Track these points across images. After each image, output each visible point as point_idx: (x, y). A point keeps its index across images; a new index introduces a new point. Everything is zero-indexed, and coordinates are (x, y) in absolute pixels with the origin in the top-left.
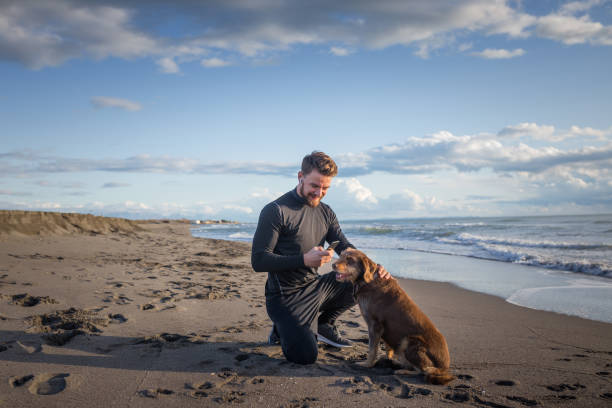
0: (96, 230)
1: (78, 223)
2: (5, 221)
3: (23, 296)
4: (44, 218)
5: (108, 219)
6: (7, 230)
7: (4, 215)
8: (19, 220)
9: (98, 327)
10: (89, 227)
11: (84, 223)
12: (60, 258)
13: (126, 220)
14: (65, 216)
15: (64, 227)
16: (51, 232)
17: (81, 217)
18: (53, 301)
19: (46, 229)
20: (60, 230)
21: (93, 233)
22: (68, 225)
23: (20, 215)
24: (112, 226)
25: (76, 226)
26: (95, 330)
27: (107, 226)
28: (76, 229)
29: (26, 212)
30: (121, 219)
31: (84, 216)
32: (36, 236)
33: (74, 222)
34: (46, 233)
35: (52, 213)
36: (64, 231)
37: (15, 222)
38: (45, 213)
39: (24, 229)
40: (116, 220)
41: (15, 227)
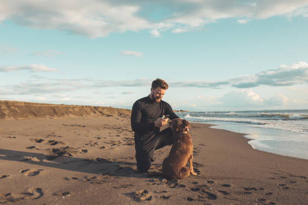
0: (110, 114)
1: (102, 111)
2: (67, 110)
3: (52, 141)
4: (85, 109)
5: (117, 109)
6: (67, 114)
7: (66, 107)
8: (74, 110)
9: (72, 154)
10: (107, 113)
11: (105, 111)
12: (84, 126)
13: (127, 110)
14: (95, 108)
15: (95, 113)
16: (88, 115)
17: (103, 108)
18: (63, 144)
19: (85, 114)
20: (92, 114)
21: (108, 116)
22: (97, 112)
23: (74, 107)
24: (119, 112)
25: (100, 112)
26: (70, 155)
27: (117, 112)
28: (100, 114)
29: (77, 106)
30: (124, 109)
31: (105, 108)
32: (81, 117)
33: (100, 110)
34: (86, 115)
35: (89, 106)
36: (94, 114)
37: (72, 110)
38: (86, 106)
39: (75, 114)
40: (121, 109)
41: (71, 112)
